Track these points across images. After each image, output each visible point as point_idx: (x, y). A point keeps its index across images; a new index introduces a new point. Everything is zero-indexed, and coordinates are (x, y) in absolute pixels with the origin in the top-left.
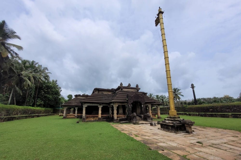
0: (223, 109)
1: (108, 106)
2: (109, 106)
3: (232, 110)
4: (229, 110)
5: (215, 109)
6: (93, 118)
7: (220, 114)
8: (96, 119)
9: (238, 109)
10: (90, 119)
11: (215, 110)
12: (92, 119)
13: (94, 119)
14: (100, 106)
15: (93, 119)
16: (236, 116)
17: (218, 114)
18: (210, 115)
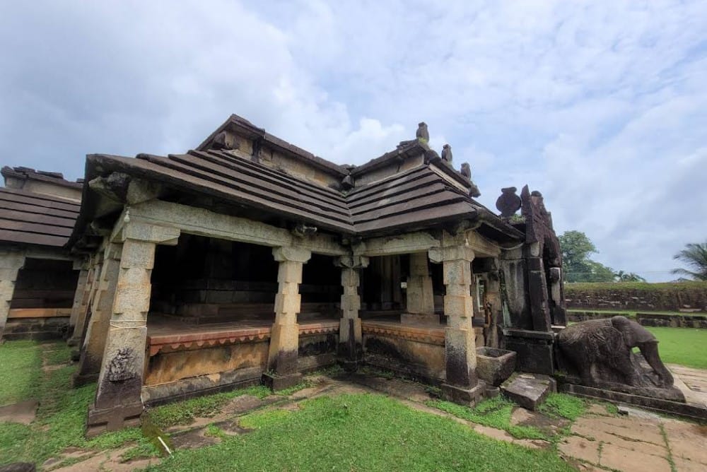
0: (600, 300)
1: (338, 257)
2: (346, 261)
3: (627, 303)
4: (616, 302)
5: (579, 298)
6: (216, 353)
7: (602, 314)
8: (242, 367)
9: (642, 300)
10: (187, 371)
11: (578, 302)
12: (211, 372)
13: (231, 366)
14: (293, 251)
15: (218, 368)
16: (651, 319)
17: (597, 314)
18: (572, 315)
